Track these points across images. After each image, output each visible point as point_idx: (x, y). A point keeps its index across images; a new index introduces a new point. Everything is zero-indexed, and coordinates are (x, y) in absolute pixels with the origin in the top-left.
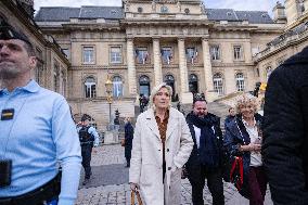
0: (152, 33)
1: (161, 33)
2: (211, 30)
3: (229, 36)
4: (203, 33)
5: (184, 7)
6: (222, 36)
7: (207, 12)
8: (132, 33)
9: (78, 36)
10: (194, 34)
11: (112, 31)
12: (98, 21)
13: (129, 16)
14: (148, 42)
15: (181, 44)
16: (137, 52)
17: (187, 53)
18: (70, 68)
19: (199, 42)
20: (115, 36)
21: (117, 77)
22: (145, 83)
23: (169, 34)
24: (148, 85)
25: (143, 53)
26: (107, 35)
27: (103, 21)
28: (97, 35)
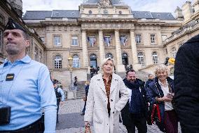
0: (97, 26)
1: (103, 27)
2: (136, 24)
3: (147, 28)
4: (130, 26)
5: (118, 10)
6: (142, 28)
7: (134, 13)
8: (85, 27)
9: (51, 29)
10: (125, 27)
11: (74, 25)
12: (63, 19)
13: (83, 16)
14: (96, 32)
15: (117, 34)
16: (88, 38)
17: (120, 39)
18: (45, 49)
19: (128, 32)
20: (74, 29)
21: (75, 55)
22: (94, 58)
23: (109, 27)
24: (96, 60)
25: (92, 40)
26: (69, 29)
27: (66, 19)
28: (63, 28)
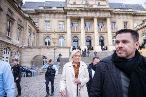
0: (80, 14)
1: (85, 14)
2: (112, 13)
3: (121, 16)
4: (107, 15)
6: (117, 16)
7: (110, 4)
8: (70, 14)
9: (43, 15)
10: (103, 15)
11: (60, 13)
12: (53, 8)
13: (69, 6)
14: (79, 19)
15: (96, 20)
16: (72, 24)
17: (98, 25)
18: (38, 31)
19: (105, 19)
20: (61, 16)
21: (61, 37)
22: (76, 40)
23: (89, 15)
24: (78, 41)
25: (75, 25)
26: (57, 16)
27: (55, 9)
28: (52, 16)
